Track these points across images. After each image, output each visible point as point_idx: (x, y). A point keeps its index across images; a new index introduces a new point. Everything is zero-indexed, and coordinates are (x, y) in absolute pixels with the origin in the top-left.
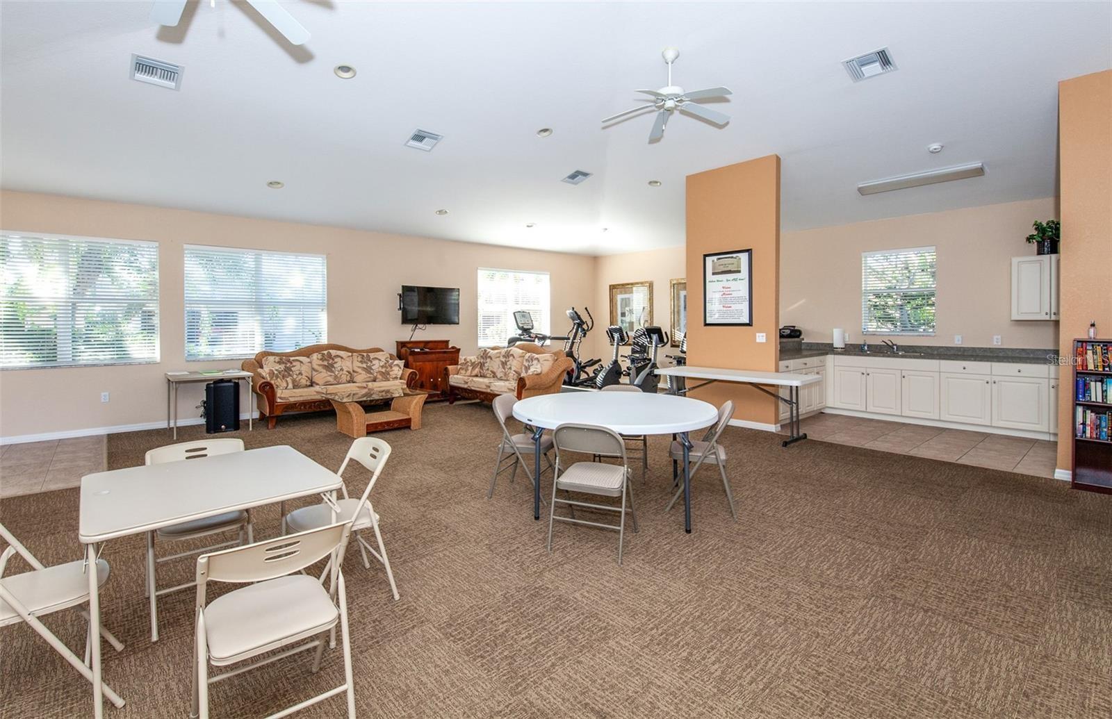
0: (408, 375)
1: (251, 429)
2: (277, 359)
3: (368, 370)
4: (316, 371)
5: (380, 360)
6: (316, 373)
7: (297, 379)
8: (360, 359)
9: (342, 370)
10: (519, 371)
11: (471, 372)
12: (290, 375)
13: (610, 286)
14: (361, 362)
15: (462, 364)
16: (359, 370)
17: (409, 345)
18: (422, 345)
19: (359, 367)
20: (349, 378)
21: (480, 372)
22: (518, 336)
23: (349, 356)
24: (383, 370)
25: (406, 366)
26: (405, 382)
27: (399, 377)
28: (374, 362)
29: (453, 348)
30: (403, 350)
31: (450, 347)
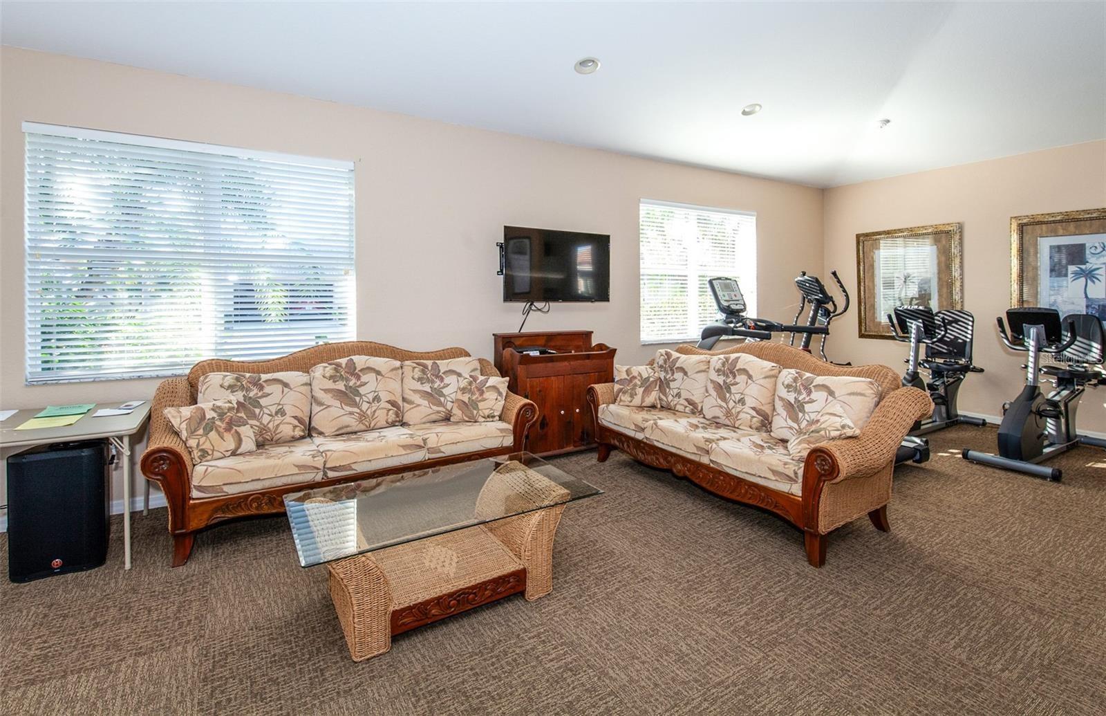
0: (515, 411)
1: (128, 566)
2: (230, 378)
3: (434, 397)
4: (320, 404)
5: (459, 375)
6: (319, 408)
7: (271, 426)
8: (417, 373)
9: (377, 399)
10: (767, 409)
11: (643, 401)
12: (253, 416)
13: (858, 236)
14: (420, 379)
15: (621, 382)
16: (417, 399)
17: (518, 342)
18: (542, 341)
19: (415, 391)
20: (392, 417)
21: (660, 399)
22: (720, 324)
23: (396, 369)
24: (466, 398)
25: (513, 388)
26: (511, 427)
27: (497, 413)
28: (447, 380)
29: (601, 346)
30: (508, 352)
31: (594, 344)
